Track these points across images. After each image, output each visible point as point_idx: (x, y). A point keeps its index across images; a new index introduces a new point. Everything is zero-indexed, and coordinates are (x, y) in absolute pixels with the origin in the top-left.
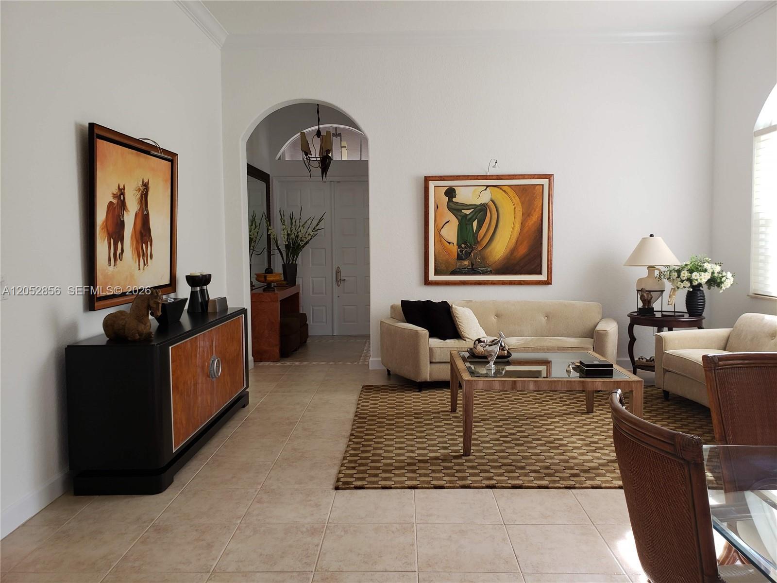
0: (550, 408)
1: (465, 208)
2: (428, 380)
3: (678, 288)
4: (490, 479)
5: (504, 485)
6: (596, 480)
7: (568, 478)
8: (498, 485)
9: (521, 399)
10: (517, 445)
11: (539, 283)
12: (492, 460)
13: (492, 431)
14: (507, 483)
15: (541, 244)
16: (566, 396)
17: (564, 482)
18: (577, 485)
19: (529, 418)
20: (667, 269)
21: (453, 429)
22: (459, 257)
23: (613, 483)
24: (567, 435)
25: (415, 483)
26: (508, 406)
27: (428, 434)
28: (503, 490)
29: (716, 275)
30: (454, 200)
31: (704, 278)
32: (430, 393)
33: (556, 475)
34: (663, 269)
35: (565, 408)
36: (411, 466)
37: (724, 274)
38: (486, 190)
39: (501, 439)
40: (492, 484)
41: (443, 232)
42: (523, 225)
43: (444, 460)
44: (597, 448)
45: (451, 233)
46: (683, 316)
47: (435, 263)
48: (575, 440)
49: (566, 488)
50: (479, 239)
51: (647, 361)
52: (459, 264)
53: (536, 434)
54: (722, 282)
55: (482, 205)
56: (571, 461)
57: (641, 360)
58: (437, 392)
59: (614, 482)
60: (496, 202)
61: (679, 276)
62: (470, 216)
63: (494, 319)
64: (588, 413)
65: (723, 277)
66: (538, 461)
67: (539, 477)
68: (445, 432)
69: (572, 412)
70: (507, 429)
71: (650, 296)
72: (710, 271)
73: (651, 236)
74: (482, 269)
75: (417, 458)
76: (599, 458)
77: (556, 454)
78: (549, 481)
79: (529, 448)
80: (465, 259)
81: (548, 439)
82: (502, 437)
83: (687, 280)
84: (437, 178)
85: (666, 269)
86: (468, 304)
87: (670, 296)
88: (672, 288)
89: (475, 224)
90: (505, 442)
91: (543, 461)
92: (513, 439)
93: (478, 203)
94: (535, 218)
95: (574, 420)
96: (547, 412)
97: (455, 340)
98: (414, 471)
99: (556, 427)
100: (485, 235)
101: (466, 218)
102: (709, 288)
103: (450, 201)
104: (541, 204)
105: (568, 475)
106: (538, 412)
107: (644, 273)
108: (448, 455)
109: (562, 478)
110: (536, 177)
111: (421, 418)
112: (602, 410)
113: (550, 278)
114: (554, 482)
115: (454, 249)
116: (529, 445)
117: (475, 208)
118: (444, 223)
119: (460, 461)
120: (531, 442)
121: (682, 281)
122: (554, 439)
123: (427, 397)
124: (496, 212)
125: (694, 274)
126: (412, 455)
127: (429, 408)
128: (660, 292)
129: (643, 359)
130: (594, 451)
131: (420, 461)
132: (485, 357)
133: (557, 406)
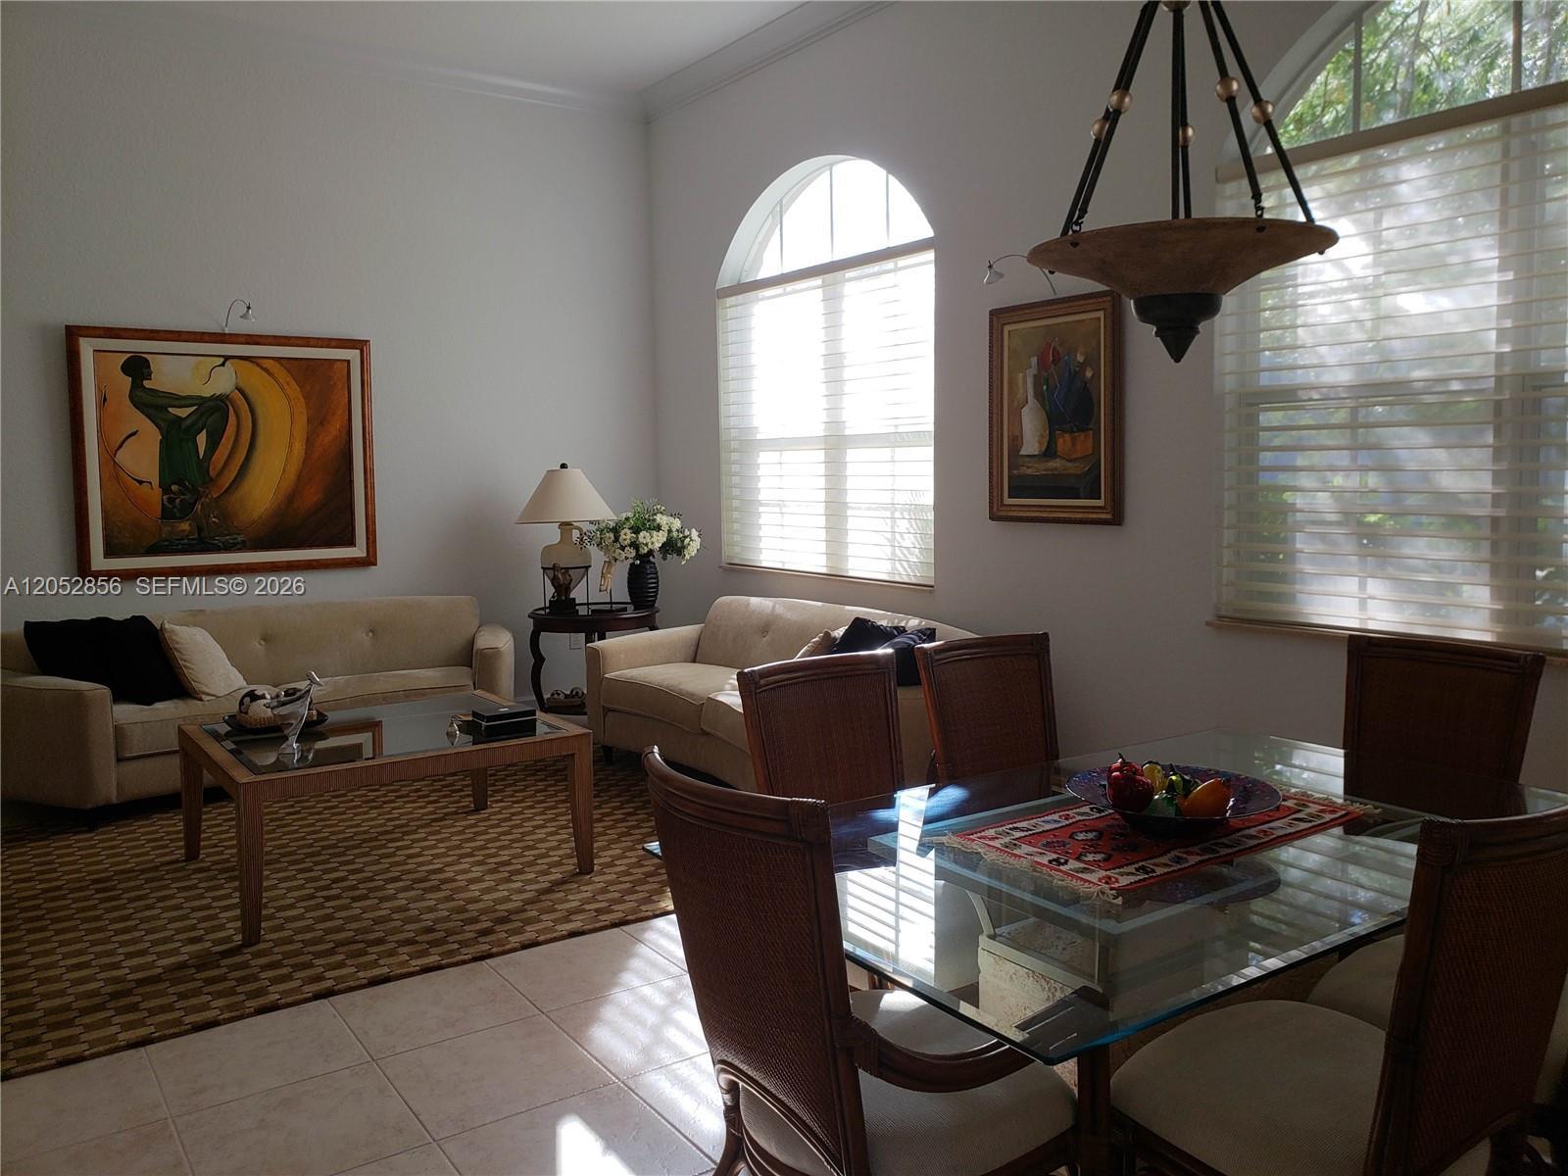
0: (402, 814)
1: (177, 403)
2: (114, 801)
3: (616, 560)
4: (319, 978)
5: (352, 984)
6: (526, 932)
7: (475, 941)
8: (339, 986)
9: (336, 807)
10: (355, 899)
11: (350, 563)
12: (309, 940)
13: (295, 883)
14: (358, 979)
15: (351, 482)
16: (426, 786)
17: (471, 950)
18: (494, 950)
19: (364, 841)
20: (596, 527)
21: (201, 897)
22: (167, 514)
23: (556, 931)
24: (449, 859)
25: (141, 1032)
26: (313, 825)
27: (142, 921)
28: (351, 994)
29: (675, 534)
30: (147, 384)
31: (657, 540)
32: (120, 830)
33: (450, 939)
34: (586, 527)
35: (430, 809)
36: (123, 997)
37: (687, 533)
38: (223, 365)
39: (318, 894)
40: (327, 988)
41: (122, 457)
42: (309, 442)
43: (200, 968)
44: (512, 873)
45: (143, 457)
46: (625, 609)
47: (105, 529)
48: (467, 866)
49: (475, 959)
50: (212, 474)
51: (566, 696)
52: (166, 529)
53: (387, 871)
54: (684, 547)
55: (214, 398)
56: (470, 907)
57: (556, 696)
58: (139, 823)
59: (559, 927)
60: (247, 391)
61: (617, 539)
62: (189, 422)
63: (258, 646)
64: (477, 810)
65: (685, 537)
66: (407, 921)
67: (420, 951)
68: (184, 905)
69: (447, 814)
70: (325, 872)
71: (568, 578)
72: (665, 528)
73: (563, 466)
74: (223, 539)
75: (130, 977)
76: (520, 891)
77: (440, 901)
78: (439, 955)
79: (382, 900)
80: (182, 518)
81: (415, 876)
82: (318, 889)
83: (630, 546)
84: (101, 332)
85: (594, 528)
86: (197, 617)
87: (603, 576)
88: (605, 562)
89: (202, 439)
90: (328, 899)
91: (416, 920)
92: (344, 890)
93: (207, 394)
94: (335, 427)
95: (455, 830)
96: (397, 822)
97: (176, 701)
98: (133, 1008)
99: (424, 848)
100: (226, 464)
101: (180, 427)
102: (665, 558)
103: (137, 385)
104: (347, 400)
105: (473, 935)
106: (381, 825)
107: (551, 535)
108: (208, 952)
109: (463, 944)
110: (333, 344)
111: (113, 888)
112: (501, 801)
113: (371, 553)
114: (451, 953)
115: (155, 496)
116: (380, 894)
117: (200, 405)
118: (126, 435)
119: (238, 959)
120: (382, 888)
121: (623, 548)
122: (427, 871)
123: (114, 839)
124: (249, 414)
125: (642, 534)
126: (115, 973)
127: (126, 862)
128: (583, 570)
129: (559, 694)
130: (508, 880)
131: (141, 982)
132: (278, 729)
133: (415, 808)
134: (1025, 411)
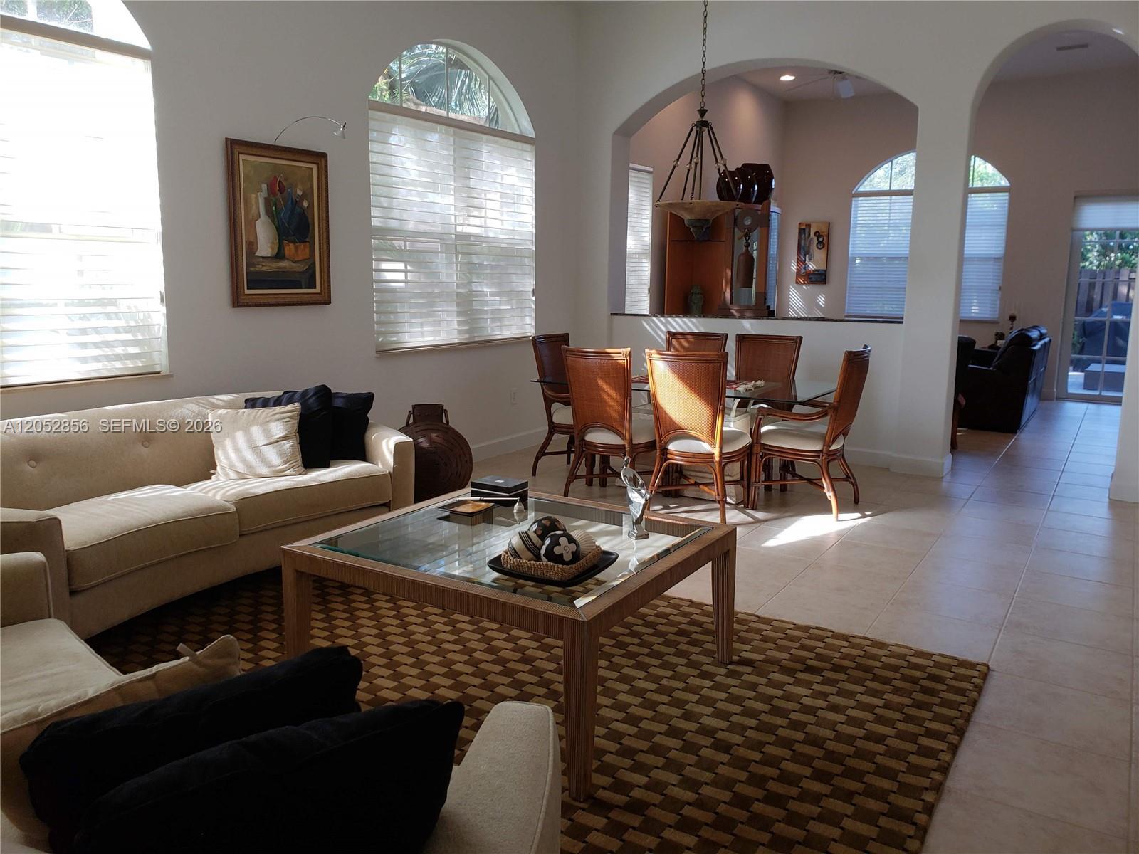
134: (258, 224)
